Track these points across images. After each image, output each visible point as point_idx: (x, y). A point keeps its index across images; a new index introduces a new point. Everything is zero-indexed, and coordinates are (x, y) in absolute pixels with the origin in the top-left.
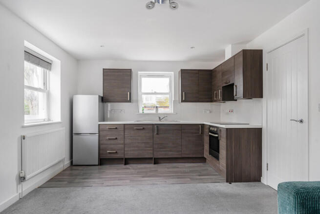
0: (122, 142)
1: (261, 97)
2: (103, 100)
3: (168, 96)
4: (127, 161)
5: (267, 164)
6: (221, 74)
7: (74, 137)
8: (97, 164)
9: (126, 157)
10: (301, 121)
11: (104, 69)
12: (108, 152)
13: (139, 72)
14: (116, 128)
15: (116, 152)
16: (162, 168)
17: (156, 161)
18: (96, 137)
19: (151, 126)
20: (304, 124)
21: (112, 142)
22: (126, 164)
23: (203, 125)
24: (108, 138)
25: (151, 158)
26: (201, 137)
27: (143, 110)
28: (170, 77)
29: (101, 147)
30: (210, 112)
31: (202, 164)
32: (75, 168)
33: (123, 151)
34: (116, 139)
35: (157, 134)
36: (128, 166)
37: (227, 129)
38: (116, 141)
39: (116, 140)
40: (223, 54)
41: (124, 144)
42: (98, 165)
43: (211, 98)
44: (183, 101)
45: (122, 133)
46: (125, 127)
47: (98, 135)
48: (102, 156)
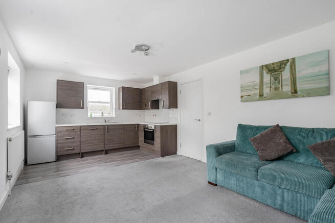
1: (177, 108)
2: (58, 106)
3: (109, 105)
4: (82, 155)
6: (150, 92)
7: (29, 139)
8: (55, 160)
9: (82, 152)
10: (199, 120)
11: (58, 80)
12: (65, 149)
13: (88, 85)
14: (73, 129)
15: (73, 149)
16: (112, 156)
17: (107, 152)
18: (53, 138)
19: (102, 127)
20: (200, 122)
21: (69, 141)
22: (82, 157)
23: (138, 125)
24: (65, 138)
25: (103, 150)
26: (137, 133)
27: (91, 115)
28: (111, 91)
29: (59, 145)
30: (140, 116)
31: (137, 150)
32: (29, 167)
33: (79, 147)
34: (73, 138)
35: (108, 132)
36: (84, 158)
37: (161, 126)
38: (72, 140)
40: (152, 80)
41: (80, 141)
43: (141, 107)
44: (123, 109)
45: (79, 133)
46: (81, 128)
47: (55, 136)
48: (60, 154)
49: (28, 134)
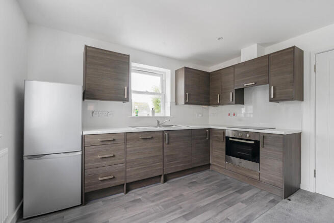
0: (123, 160)
1: (301, 99)
2: (86, 96)
4: (129, 187)
5: (315, 171)
7: (27, 163)
8: (79, 203)
9: (128, 181)
11: (86, 47)
12: (100, 179)
14: (114, 140)
15: (114, 177)
21: (106, 162)
22: (127, 191)
24: (99, 157)
25: (160, 176)
27: (137, 113)
29: (88, 172)
30: (202, 116)
33: (124, 174)
34: (114, 156)
36: (130, 194)
38: (111, 160)
39: (113, 158)
40: (239, 54)
41: (126, 162)
42: (81, 205)
43: (209, 101)
44: (186, 103)
45: (123, 147)
46: (127, 137)
47: (80, 153)
48: (88, 190)
49: (26, 153)
